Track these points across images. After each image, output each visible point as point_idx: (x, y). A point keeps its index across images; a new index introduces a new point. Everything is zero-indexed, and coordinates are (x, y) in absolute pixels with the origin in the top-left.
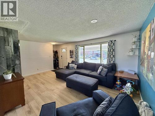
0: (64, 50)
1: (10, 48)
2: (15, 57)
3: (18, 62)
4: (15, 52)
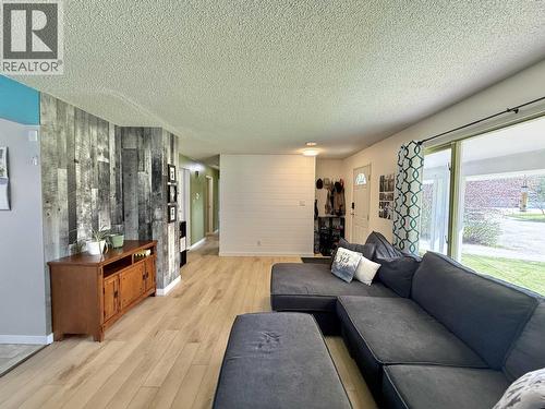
0: (361, 178)
1: (146, 177)
2: (155, 199)
3: (158, 213)
4: (155, 187)
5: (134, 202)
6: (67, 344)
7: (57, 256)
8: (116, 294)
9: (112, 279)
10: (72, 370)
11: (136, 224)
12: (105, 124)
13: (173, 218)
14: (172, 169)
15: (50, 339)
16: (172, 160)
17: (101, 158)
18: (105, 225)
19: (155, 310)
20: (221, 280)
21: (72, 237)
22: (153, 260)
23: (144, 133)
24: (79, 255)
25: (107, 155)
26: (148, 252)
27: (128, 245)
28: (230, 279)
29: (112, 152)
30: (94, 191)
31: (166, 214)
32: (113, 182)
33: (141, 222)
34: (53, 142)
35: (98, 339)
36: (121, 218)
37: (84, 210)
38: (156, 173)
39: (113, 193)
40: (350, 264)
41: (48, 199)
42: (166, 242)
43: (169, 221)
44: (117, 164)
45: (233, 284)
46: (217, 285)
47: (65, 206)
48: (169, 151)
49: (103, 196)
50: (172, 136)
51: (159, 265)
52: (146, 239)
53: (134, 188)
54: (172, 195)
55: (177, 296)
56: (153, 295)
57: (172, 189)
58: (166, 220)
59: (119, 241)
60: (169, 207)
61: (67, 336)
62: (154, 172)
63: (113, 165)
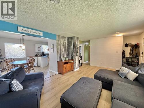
1: (72, 47)
2: (73, 51)
3: (74, 54)
4: (74, 49)
5: (70, 52)
6: (59, 74)
7: (58, 60)
8: (66, 68)
9: (65, 65)
10: (59, 78)
11: (70, 56)
12: (66, 37)
13: (77, 55)
14: (77, 45)
15: (57, 73)
16: (77, 43)
17: (65, 44)
18: (65, 56)
19: (72, 73)
20: (88, 71)
21: (60, 57)
22: (73, 63)
23: (72, 38)
24: (61, 60)
25: (66, 43)
26: (72, 62)
27: (69, 60)
28: (90, 71)
29: (67, 42)
30: (64, 50)
31: (76, 54)
32: (67, 48)
33: (71, 56)
34: (58, 42)
35: (63, 75)
36: (68, 55)
37: (62, 53)
38: (74, 46)
39: (67, 50)
40: (124, 72)
41: (57, 51)
42: (75, 60)
43: (76, 56)
44: (68, 45)
45: (90, 72)
46: (86, 71)
47: (59, 52)
48: (76, 41)
49: (65, 51)
50: (77, 37)
51: (74, 65)
52: (72, 59)
53: (70, 49)
54: (77, 50)
55: (77, 72)
56: (73, 70)
57: (77, 49)
58: (75, 55)
59: (67, 59)
60: (76, 53)
61: (60, 73)
62: (73, 46)
63: (67, 45)
